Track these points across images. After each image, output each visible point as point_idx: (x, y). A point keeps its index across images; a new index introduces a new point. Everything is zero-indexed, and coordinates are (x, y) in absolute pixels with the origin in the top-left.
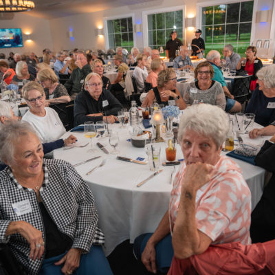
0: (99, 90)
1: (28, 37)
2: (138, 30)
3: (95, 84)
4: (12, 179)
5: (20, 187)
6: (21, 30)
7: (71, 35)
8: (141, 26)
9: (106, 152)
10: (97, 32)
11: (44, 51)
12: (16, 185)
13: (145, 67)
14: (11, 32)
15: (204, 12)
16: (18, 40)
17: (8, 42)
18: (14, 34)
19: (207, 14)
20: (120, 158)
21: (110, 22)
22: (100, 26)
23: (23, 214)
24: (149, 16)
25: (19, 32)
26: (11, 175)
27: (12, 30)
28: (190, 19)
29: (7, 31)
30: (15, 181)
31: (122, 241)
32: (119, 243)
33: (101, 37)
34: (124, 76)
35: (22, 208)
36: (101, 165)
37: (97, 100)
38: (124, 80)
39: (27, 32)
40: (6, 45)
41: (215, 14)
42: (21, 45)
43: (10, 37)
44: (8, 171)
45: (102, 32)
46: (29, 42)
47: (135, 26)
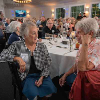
0: (51, 26)
1: (28, 14)
2: (67, 12)
3: (50, 23)
4: (24, 44)
5: (26, 48)
6: (26, 11)
7: (43, 14)
8: (68, 11)
9: (52, 45)
10: (52, 13)
11: (33, 18)
12: (25, 47)
13: (68, 23)
14: (22, 12)
15: (93, 7)
16: (24, 15)
17: (21, 15)
18: (23, 12)
19: (93, 8)
20: (58, 46)
21: (57, 9)
22: (53, 11)
23: (24, 58)
24: (71, 7)
25: (25, 12)
26: (24, 43)
27: (23, 11)
28: (87, 8)
29: (21, 11)
30: (25, 45)
31: (55, 76)
32: (55, 77)
33: (53, 14)
34: (60, 27)
35: (25, 56)
36: (50, 48)
37: (50, 29)
38: (60, 28)
39: (28, 12)
40: (20, 16)
41: (97, 8)
42: (25, 16)
43: (22, 13)
44: (24, 41)
45: (54, 13)
46: (28, 15)
47: (66, 11)
